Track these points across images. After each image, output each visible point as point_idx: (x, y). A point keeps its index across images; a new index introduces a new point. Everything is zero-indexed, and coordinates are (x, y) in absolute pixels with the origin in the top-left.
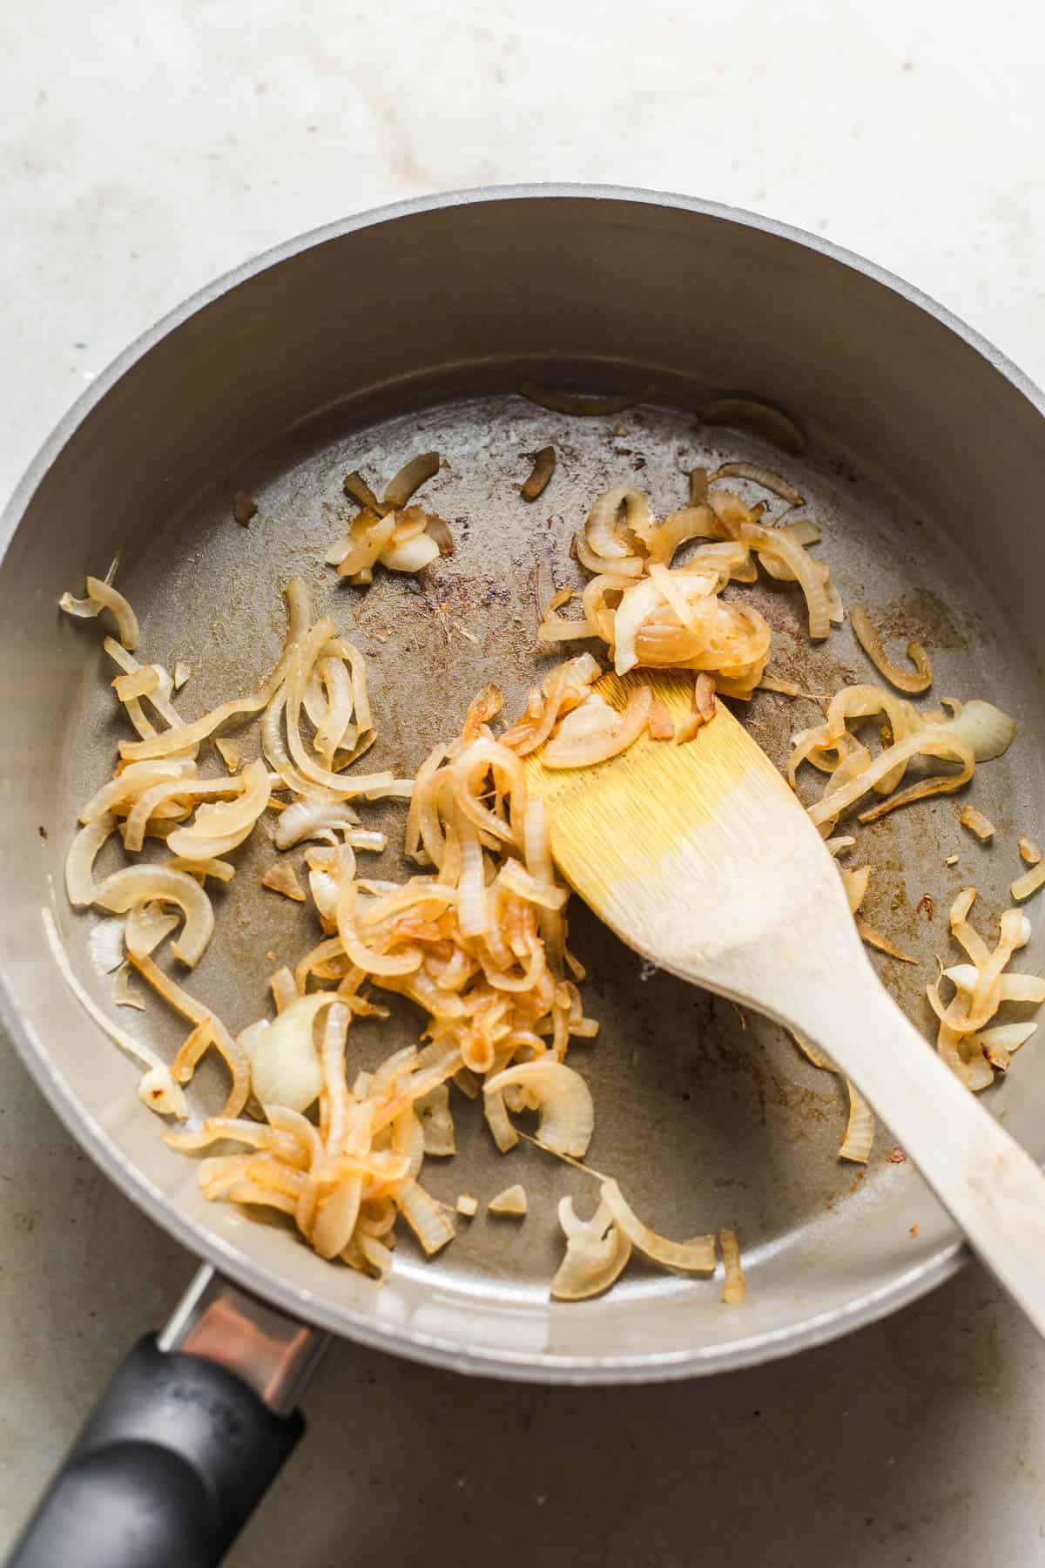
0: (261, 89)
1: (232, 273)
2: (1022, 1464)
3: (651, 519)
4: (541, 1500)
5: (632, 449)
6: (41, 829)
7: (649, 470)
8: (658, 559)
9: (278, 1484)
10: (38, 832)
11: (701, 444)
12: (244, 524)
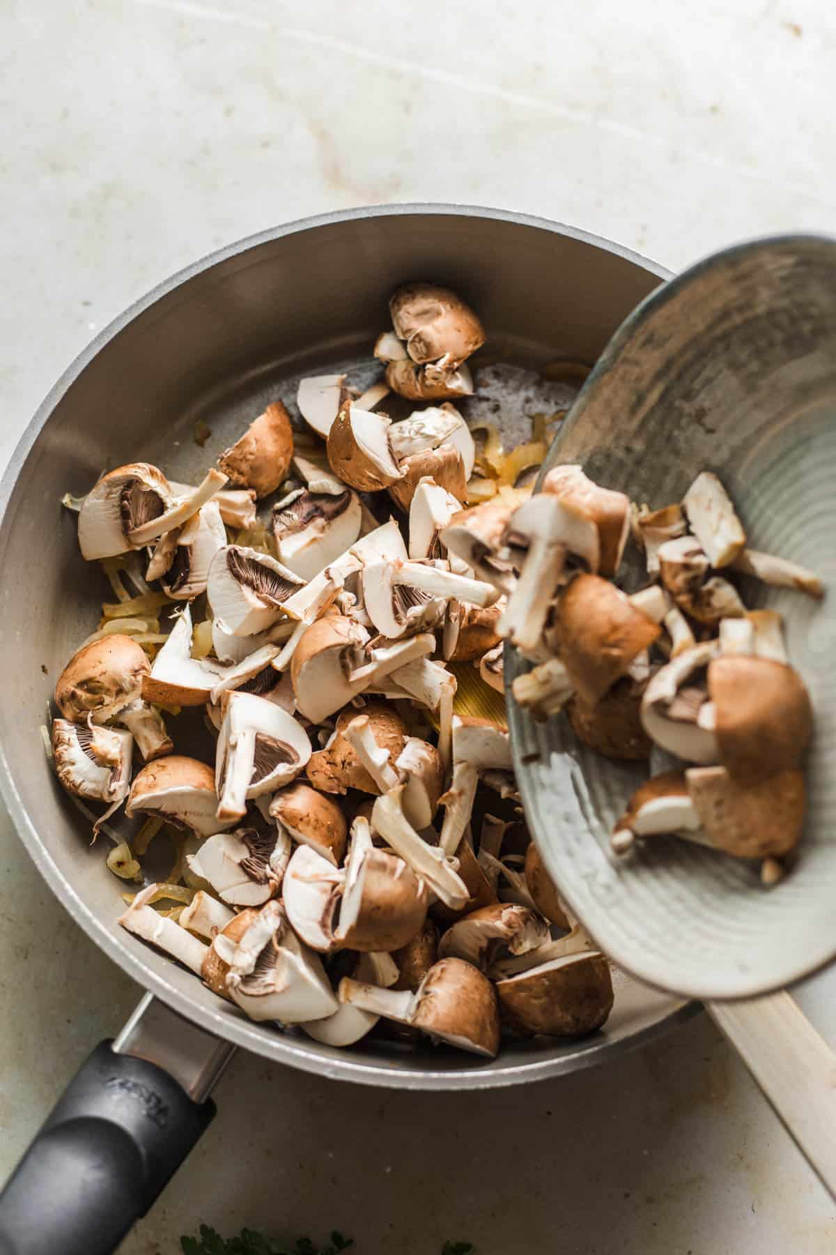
0: (228, 112)
1: (195, 264)
2: (741, 1158)
3: (501, 450)
4: (388, 1170)
5: (491, 397)
6: (43, 667)
7: (503, 413)
8: (505, 480)
9: (197, 1148)
10: (41, 669)
11: (542, 395)
12: (201, 443)
